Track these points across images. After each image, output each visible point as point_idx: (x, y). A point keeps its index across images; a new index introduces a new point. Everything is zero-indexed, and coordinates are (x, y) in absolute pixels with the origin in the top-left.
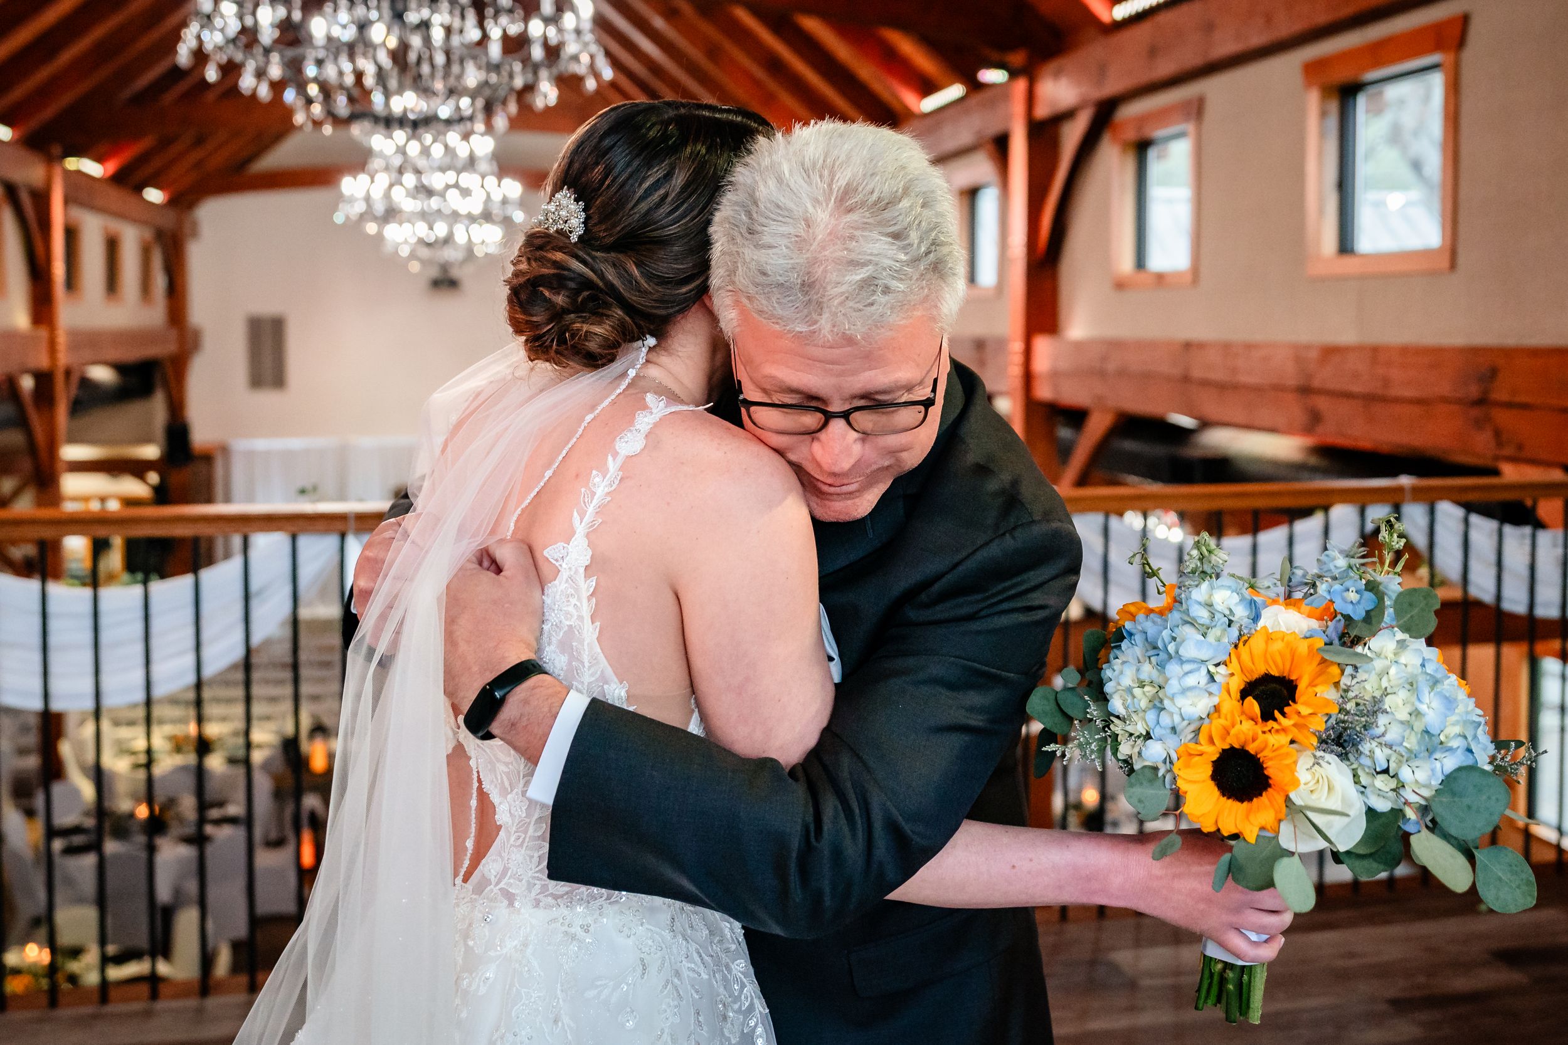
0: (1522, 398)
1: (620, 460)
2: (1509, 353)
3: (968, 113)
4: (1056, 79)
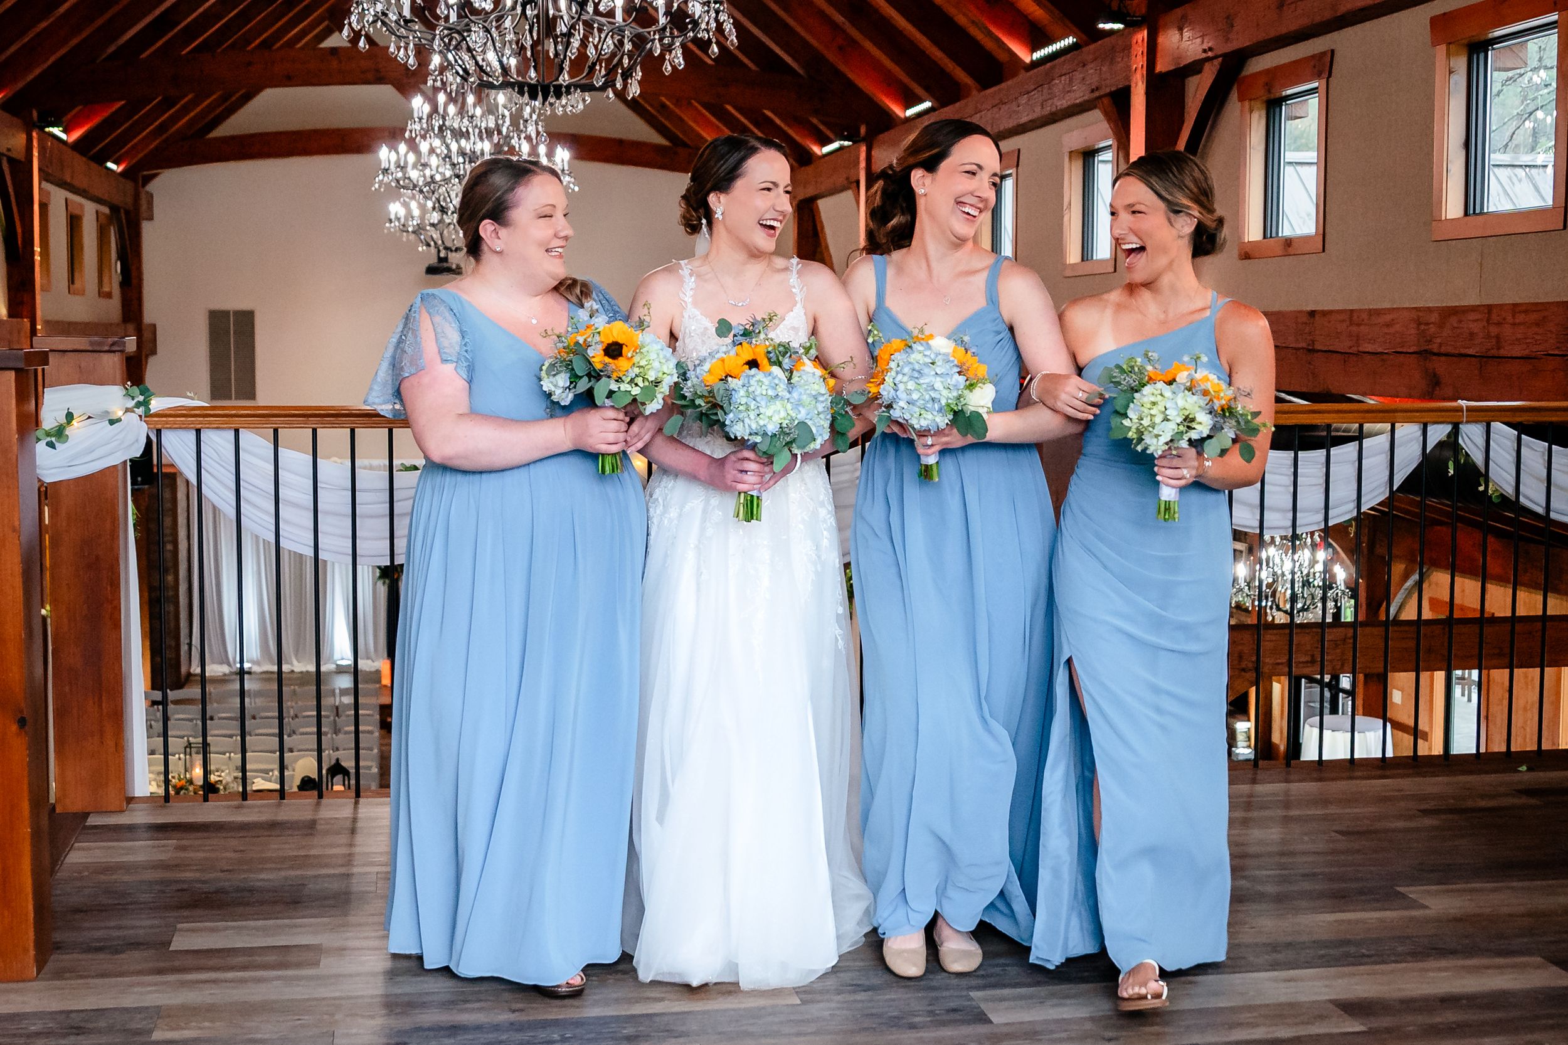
3: (1084, 65)
4: (1181, 29)
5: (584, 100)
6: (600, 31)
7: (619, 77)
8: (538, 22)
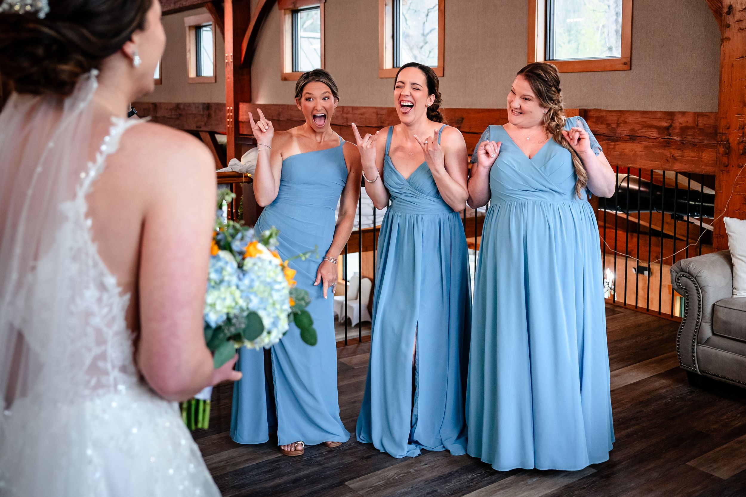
0: (472, 130)
1: (104, 157)
2: (468, 111)
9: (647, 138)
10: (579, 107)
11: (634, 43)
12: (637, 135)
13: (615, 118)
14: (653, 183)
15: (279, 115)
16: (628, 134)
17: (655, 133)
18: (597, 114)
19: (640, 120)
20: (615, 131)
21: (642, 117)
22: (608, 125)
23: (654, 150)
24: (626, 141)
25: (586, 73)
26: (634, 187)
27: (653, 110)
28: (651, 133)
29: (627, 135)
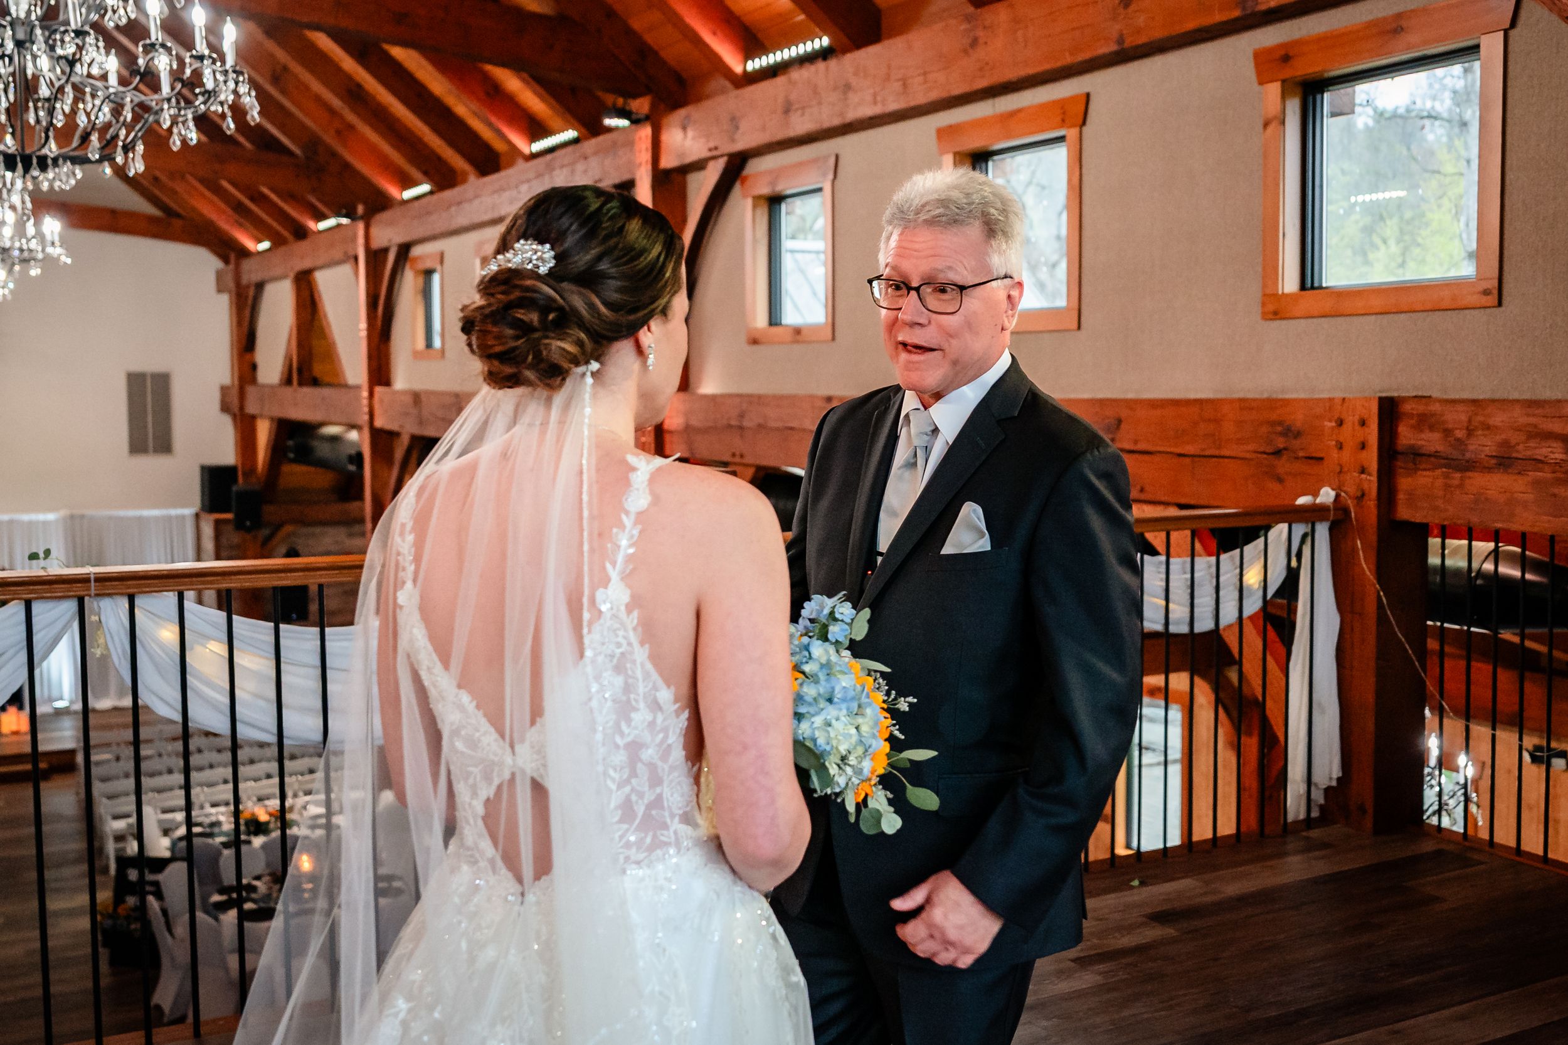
0: (1141, 446)
1: (633, 517)
2: (1132, 404)
3: (586, 158)
4: (684, 128)
5: (74, 174)
6: (93, 96)
7: (119, 150)
8: (14, 81)
9: (1538, 463)
10: (1380, 392)
11: (1506, 244)
12: (1514, 455)
13: (1464, 418)
14: (1556, 562)
15: (742, 416)
16: (1494, 454)
17: (1560, 450)
18: (1421, 408)
19: (1524, 420)
20: (1463, 447)
21: (1528, 415)
22: (1447, 432)
23: (1556, 491)
24: (1489, 469)
25: (1396, 317)
26: (1510, 571)
27: (1554, 398)
28: (1550, 450)
29: (1491, 456)
